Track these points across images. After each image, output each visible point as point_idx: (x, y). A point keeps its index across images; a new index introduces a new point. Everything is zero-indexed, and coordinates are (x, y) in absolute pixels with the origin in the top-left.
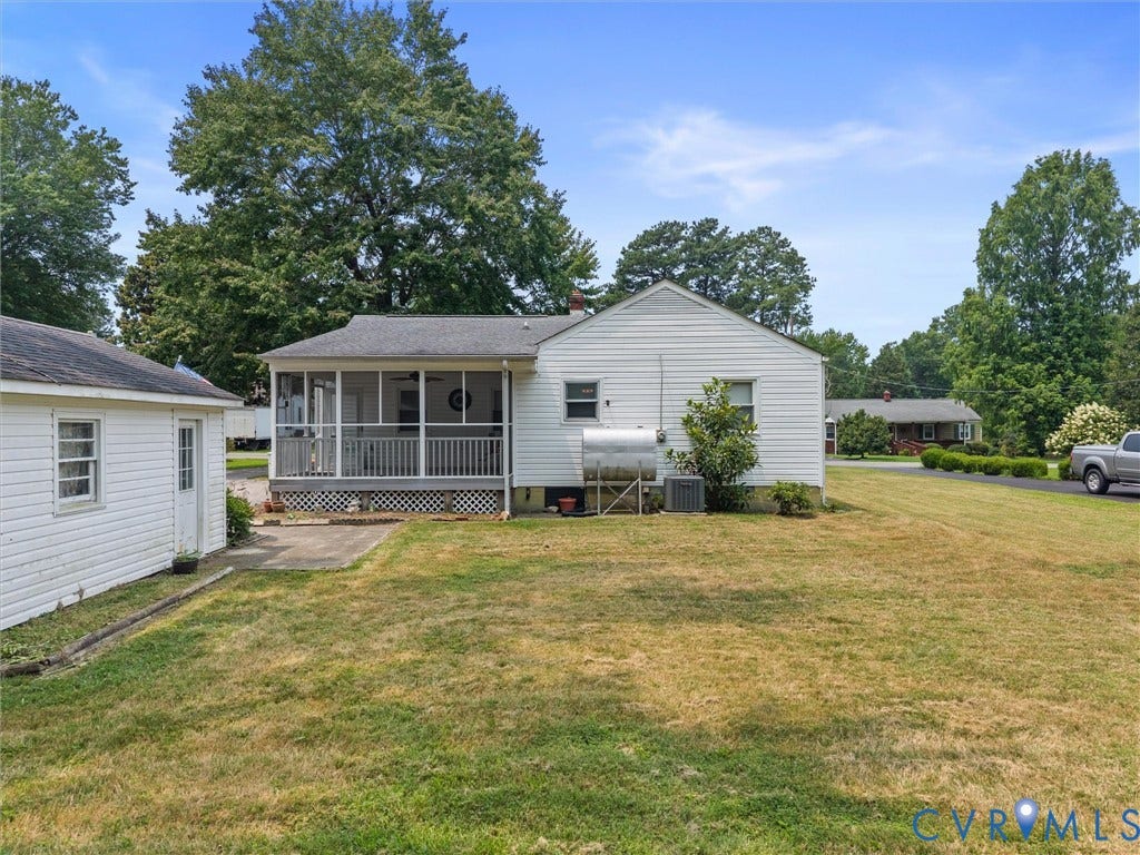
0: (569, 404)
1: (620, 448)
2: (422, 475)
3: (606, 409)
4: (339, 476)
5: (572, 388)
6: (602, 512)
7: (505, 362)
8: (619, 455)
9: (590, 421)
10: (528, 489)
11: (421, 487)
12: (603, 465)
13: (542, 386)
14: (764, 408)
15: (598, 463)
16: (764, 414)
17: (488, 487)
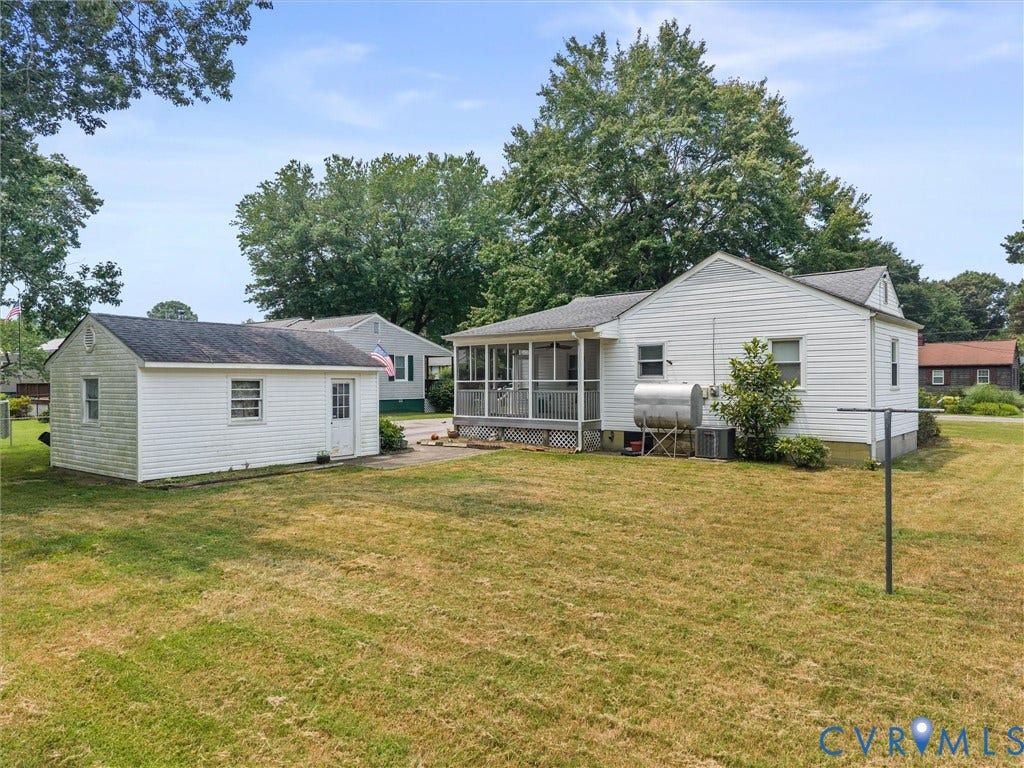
0: (643, 364)
1: (661, 400)
2: (530, 418)
3: (670, 368)
4: (486, 416)
5: (645, 351)
6: (645, 453)
7: (573, 334)
8: (660, 407)
9: (657, 378)
10: (612, 432)
11: (528, 426)
12: (649, 415)
13: (621, 350)
14: (810, 365)
15: (645, 412)
16: (810, 370)
17: (567, 428)
